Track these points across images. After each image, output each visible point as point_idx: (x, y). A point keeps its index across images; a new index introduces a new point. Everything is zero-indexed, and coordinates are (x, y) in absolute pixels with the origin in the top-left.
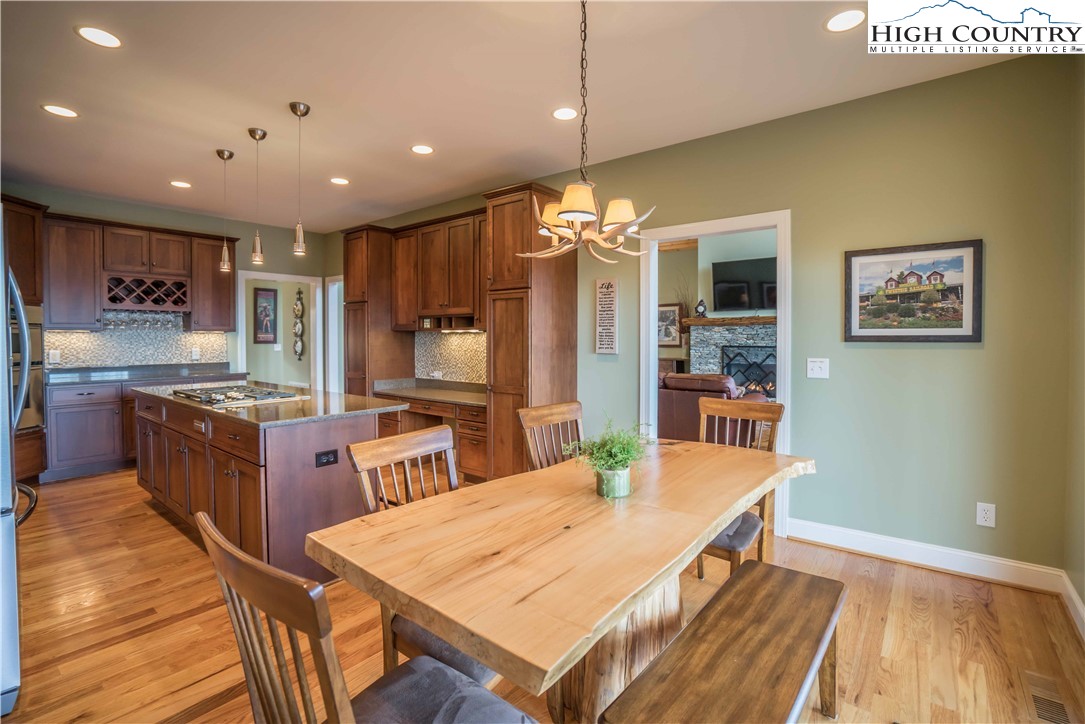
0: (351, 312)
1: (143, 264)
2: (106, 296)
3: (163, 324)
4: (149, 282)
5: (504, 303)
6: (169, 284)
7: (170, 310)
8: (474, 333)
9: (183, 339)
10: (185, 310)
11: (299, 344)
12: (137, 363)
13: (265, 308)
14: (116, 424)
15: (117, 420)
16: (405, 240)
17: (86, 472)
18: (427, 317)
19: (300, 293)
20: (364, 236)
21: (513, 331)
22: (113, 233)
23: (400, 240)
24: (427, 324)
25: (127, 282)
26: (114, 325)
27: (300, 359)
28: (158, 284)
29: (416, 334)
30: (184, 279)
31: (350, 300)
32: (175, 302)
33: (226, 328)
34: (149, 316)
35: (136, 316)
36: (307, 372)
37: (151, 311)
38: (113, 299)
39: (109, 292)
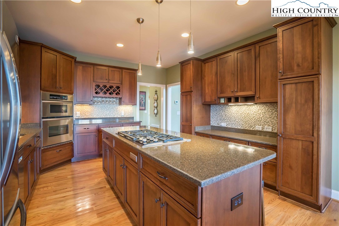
0: (184, 97)
1: (107, 80)
2: (94, 92)
3: (112, 102)
4: (108, 86)
5: (293, 86)
6: (115, 87)
7: (115, 97)
8: (250, 105)
9: (119, 108)
10: (120, 97)
11: (156, 110)
12: (104, 117)
13: (142, 98)
14: (96, 140)
15: (97, 138)
16: (210, 64)
17: (86, 158)
18: (222, 98)
19: (156, 91)
20: (191, 63)
21: (303, 102)
22: (97, 68)
23: (207, 64)
24: (222, 101)
25: (101, 86)
26: (97, 103)
27: (156, 116)
28: (111, 87)
29: (211, 106)
30: (119, 85)
31: (184, 91)
32: (116, 94)
33: (133, 104)
34: (108, 99)
35: (104, 99)
36: (160, 121)
37: (108, 97)
38: (96, 93)
39: (95, 90)
